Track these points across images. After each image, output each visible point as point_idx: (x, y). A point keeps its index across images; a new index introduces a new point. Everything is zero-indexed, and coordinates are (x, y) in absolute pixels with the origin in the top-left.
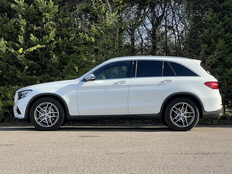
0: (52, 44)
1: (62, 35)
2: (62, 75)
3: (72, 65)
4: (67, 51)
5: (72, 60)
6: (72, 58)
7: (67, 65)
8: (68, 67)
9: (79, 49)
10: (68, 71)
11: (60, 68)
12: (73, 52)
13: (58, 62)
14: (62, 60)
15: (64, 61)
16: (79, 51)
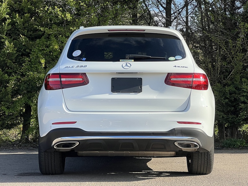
0: (5, 23)
1: (22, 9)
2: (21, 72)
3: (38, 57)
4: (31, 35)
5: (39, 49)
6: (38, 46)
7: (29, 57)
8: (31, 59)
9: (48, 31)
10: (31, 67)
11: (19, 62)
12: (39, 37)
13: (15, 52)
14: (22, 49)
15: (25, 50)
16: (49, 35)
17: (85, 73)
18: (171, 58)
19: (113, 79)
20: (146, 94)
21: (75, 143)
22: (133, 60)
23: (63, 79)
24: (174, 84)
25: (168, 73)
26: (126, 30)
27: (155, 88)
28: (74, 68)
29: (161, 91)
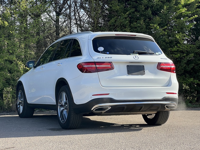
17: (111, 62)
18: (157, 53)
19: (128, 66)
20: (148, 76)
21: (108, 108)
22: (138, 54)
23: (97, 66)
24: (162, 69)
25: (159, 63)
26: (126, 35)
27: (152, 72)
28: (104, 58)
29: (155, 74)
